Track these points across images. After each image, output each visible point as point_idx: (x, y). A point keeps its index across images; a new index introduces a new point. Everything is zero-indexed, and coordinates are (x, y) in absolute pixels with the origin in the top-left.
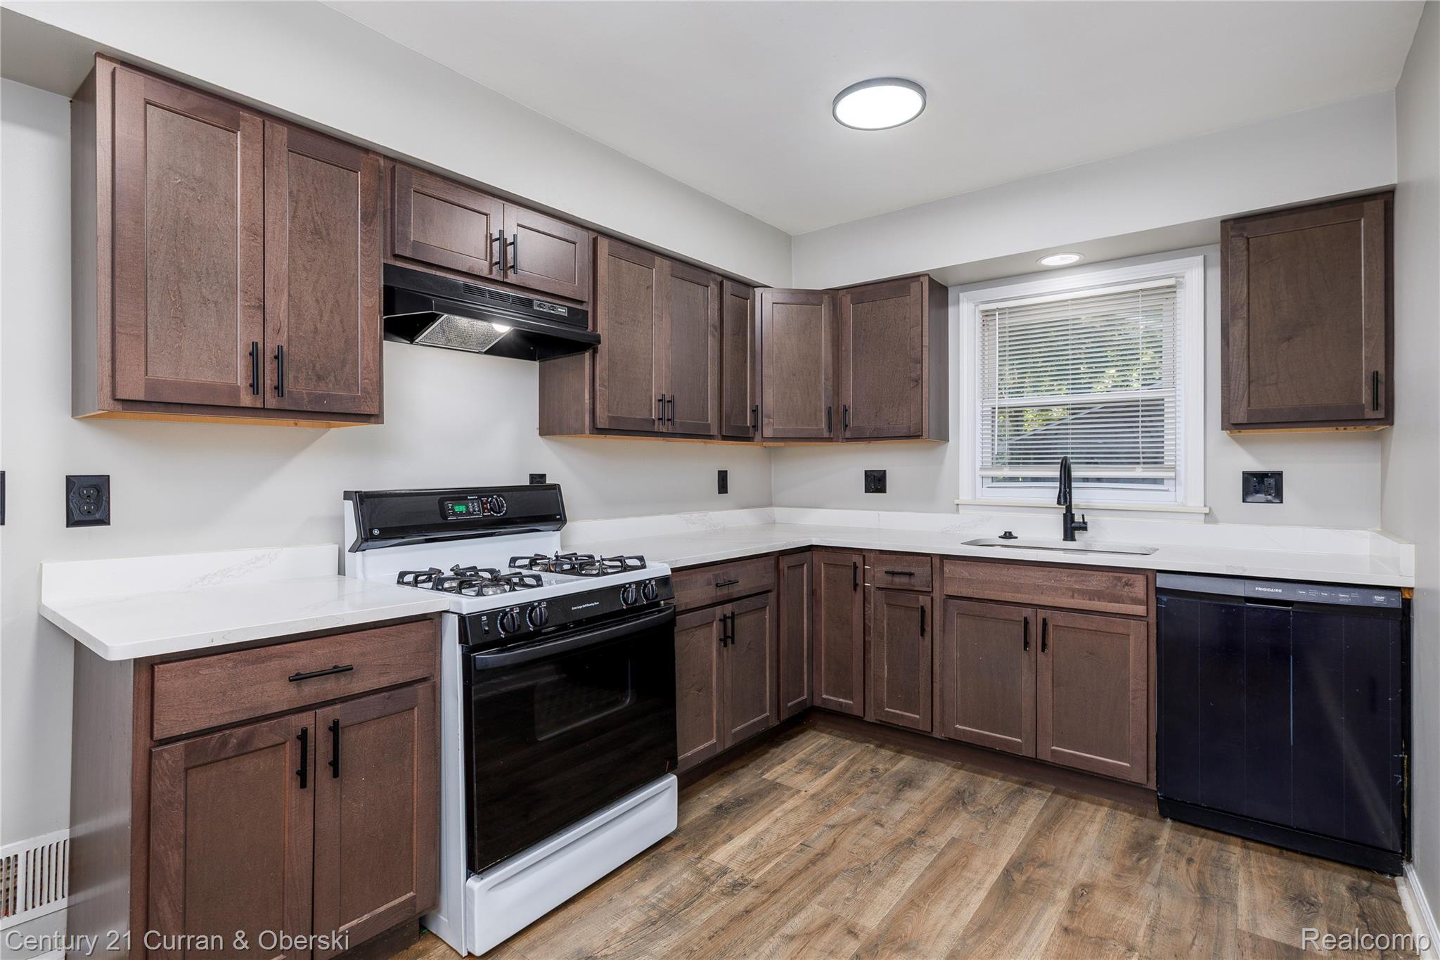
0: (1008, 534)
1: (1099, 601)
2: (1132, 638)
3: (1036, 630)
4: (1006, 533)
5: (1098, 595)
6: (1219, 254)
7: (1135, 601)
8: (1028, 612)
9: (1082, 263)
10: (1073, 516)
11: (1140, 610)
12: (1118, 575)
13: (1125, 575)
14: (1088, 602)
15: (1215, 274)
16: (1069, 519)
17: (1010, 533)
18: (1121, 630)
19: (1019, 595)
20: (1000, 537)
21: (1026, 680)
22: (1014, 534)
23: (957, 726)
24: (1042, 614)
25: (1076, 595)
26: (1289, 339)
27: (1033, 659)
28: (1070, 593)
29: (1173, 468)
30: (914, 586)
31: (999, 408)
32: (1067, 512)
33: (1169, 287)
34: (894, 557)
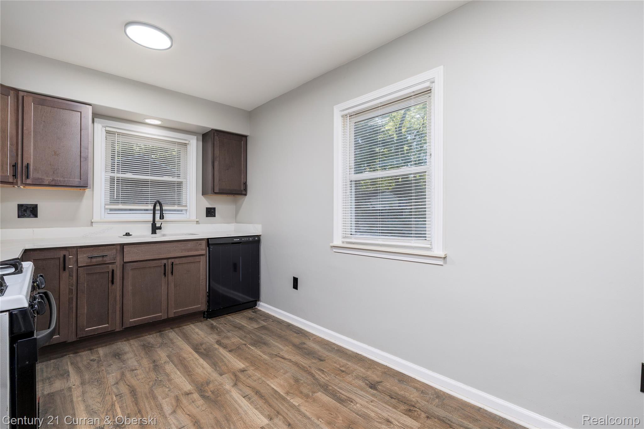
0: (128, 234)
1: (191, 252)
2: (201, 262)
3: (169, 268)
4: (126, 233)
5: (191, 250)
6: (202, 137)
7: (202, 250)
8: (165, 261)
9: (161, 125)
10: (156, 224)
11: (203, 252)
12: (197, 242)
13: (199, 241)
14: (187, 253)
15: (201, 143)
16: (154, 225)
17: (129, 233)
18: (198, 260)
19: (160, 255)
20: (123, 235)
21: (164, 288)
22: (130, 234)
23: (131, 320)
24: (170, 261)
25: (183, 251)
26: (228, 169)
27: (167, 280)
28: (181, 251)
29: (186, 206)
30: (106, 261)
31: (117, 177)
32: (153, 223)
33: (185, 143)
34: (92, 248)
